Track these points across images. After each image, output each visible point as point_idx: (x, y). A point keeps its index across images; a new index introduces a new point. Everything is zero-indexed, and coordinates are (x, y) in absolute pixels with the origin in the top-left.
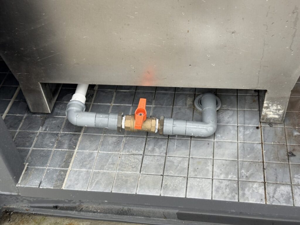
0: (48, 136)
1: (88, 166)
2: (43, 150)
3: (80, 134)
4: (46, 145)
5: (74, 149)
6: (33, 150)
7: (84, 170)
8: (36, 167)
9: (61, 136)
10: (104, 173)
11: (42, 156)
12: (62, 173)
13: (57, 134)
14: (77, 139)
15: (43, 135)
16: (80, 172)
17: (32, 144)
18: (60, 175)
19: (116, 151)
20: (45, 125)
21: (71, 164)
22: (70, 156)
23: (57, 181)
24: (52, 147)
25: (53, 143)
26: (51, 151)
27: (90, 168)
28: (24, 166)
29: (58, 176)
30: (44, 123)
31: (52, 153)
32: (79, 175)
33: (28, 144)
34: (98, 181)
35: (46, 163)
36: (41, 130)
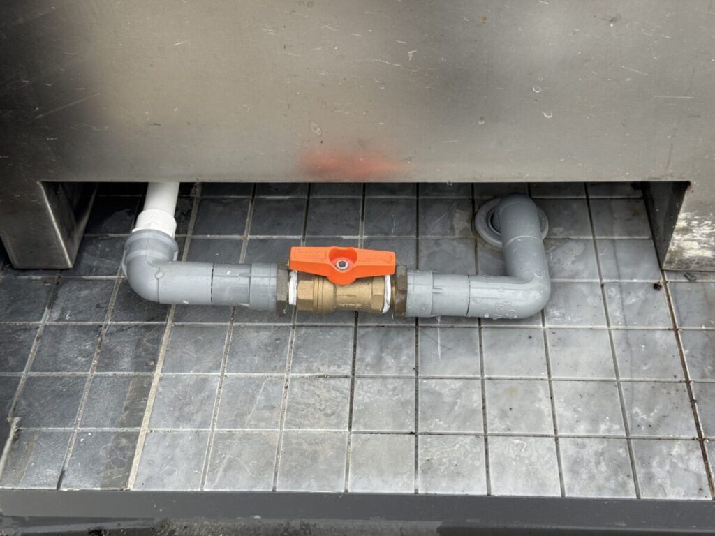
0: (70, 336)
1: (198, 417)
2: (59, 378)
3: (163, 327)
4: (68, 361)
5: (153, 369)
6: (30, 380)
7: (186, 429)
8: (44, 429)
9: (110, 334)
10: (247, 437)
11: (60, 395)
12: (124, 442)
13: (97, 329)
14: (158, 341)
15: (55, 334)
16: (175, 437)
17: (25, 360)
18: (118, 447)
19: (274, 370)
20: (60, 303)
21: (147, 415)
22: (143, 391)
23: (109, 467)
24: (85, 367)
25: (89, 355)
26: (84, 378)
27: (204, 423)
28: (8, 426)
29: (111, 452)
30: (55, 297)
31: (88, 385)
32: (172, 446)
33: (12, 361)
34: (230, 461)
35: (74, 416)
36: (48, 318)
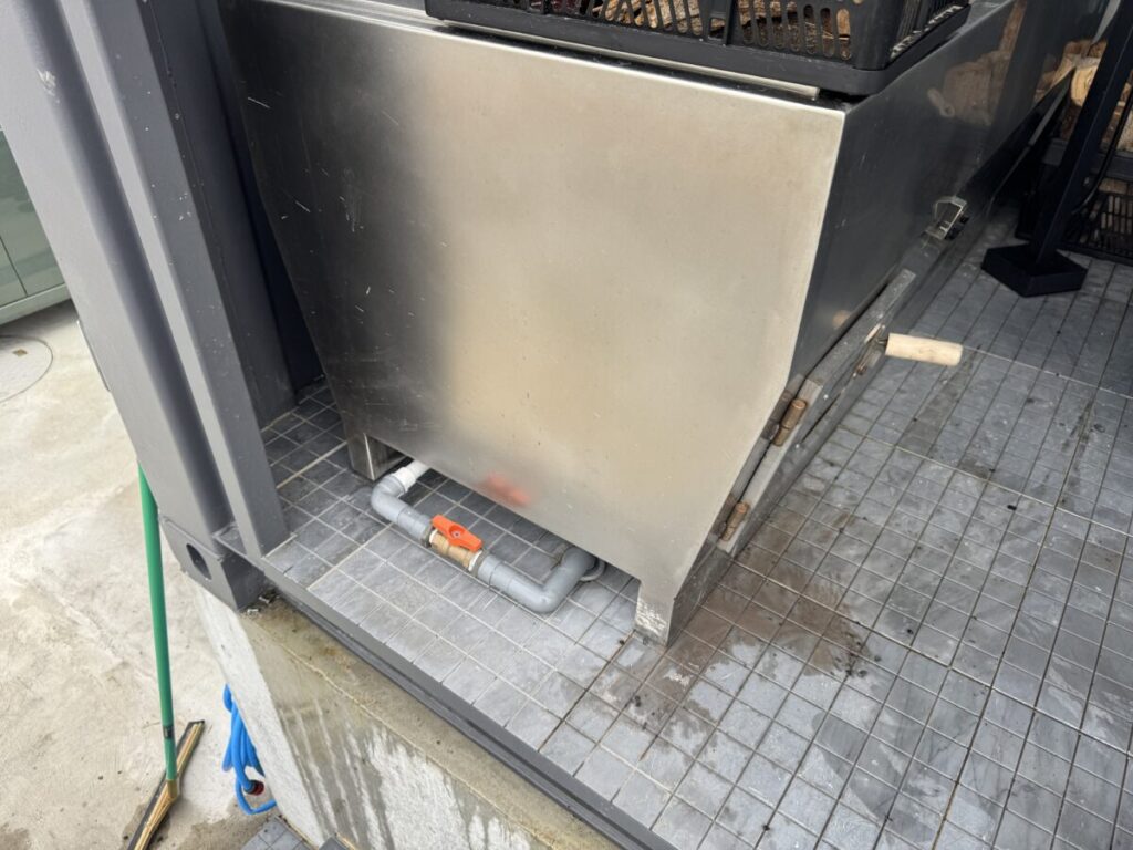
0: (347, 511)
1: (360, 575)
2: (325, 527)
3: (384, 527)
4: (335, 521)
5: (362, 543)
6: (315, 522)
7: (351, 578)
8: (302, 546)
9: (361, 519)
10: (371, 595)
11: (319, 534)
12: (323, 568)
13: (359, 513)
14: (375, 532)
15: (342, 506)
16: (344, 578)
17: (319, 512)
18: (319, 570)
19: (409, 572)
20: (356, 494)
21: (342, 563)
22: (350, 551)
23: (309, 576)
24: (338, 529)
25: (345, 523)
26: (333, 532)
27: (359, 579)
28: (289, 536)
29: (314, 570)
30: (356, 490)
31: (333, 536)
32: (338, 582)
33: (316, 510)
34: (354, 602)
35: (315, 546)
36: (344, 499)
